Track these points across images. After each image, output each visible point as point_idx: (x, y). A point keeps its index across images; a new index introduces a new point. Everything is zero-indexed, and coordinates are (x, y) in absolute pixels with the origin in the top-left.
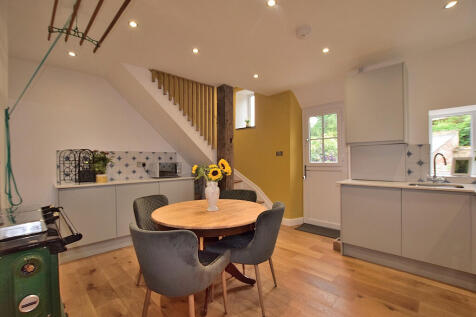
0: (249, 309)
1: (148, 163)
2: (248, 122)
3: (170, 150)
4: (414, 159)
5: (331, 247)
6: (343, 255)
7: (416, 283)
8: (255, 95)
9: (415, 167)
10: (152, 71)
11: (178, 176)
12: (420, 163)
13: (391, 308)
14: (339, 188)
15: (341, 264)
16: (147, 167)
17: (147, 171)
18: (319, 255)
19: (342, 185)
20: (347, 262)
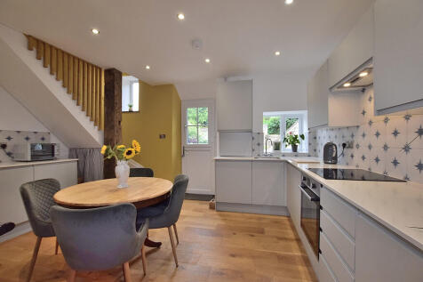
0: (164, 264)
1: (9, 143)
2: (131, 106)
3: (42, 129)
4: (256, 142)
5: (208, 207)
6: (218, 211)
7: (260, 219)
8: (140, 82)
9: (256, 147)
10: (29, 37)
11: (56, 159)
12: (259, 144)
13: (252, 236)
14: (214, 163)
15: (217, 217)
16: (8, 150)
17: (9, 154)
18: (201, 214)
19: (216, 160)
20: (221, 215)
